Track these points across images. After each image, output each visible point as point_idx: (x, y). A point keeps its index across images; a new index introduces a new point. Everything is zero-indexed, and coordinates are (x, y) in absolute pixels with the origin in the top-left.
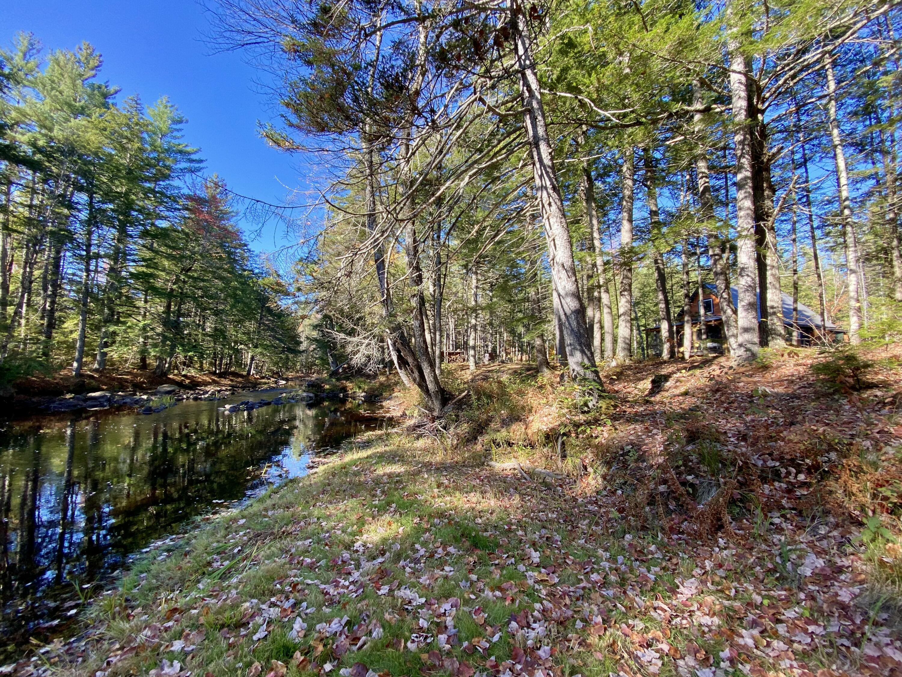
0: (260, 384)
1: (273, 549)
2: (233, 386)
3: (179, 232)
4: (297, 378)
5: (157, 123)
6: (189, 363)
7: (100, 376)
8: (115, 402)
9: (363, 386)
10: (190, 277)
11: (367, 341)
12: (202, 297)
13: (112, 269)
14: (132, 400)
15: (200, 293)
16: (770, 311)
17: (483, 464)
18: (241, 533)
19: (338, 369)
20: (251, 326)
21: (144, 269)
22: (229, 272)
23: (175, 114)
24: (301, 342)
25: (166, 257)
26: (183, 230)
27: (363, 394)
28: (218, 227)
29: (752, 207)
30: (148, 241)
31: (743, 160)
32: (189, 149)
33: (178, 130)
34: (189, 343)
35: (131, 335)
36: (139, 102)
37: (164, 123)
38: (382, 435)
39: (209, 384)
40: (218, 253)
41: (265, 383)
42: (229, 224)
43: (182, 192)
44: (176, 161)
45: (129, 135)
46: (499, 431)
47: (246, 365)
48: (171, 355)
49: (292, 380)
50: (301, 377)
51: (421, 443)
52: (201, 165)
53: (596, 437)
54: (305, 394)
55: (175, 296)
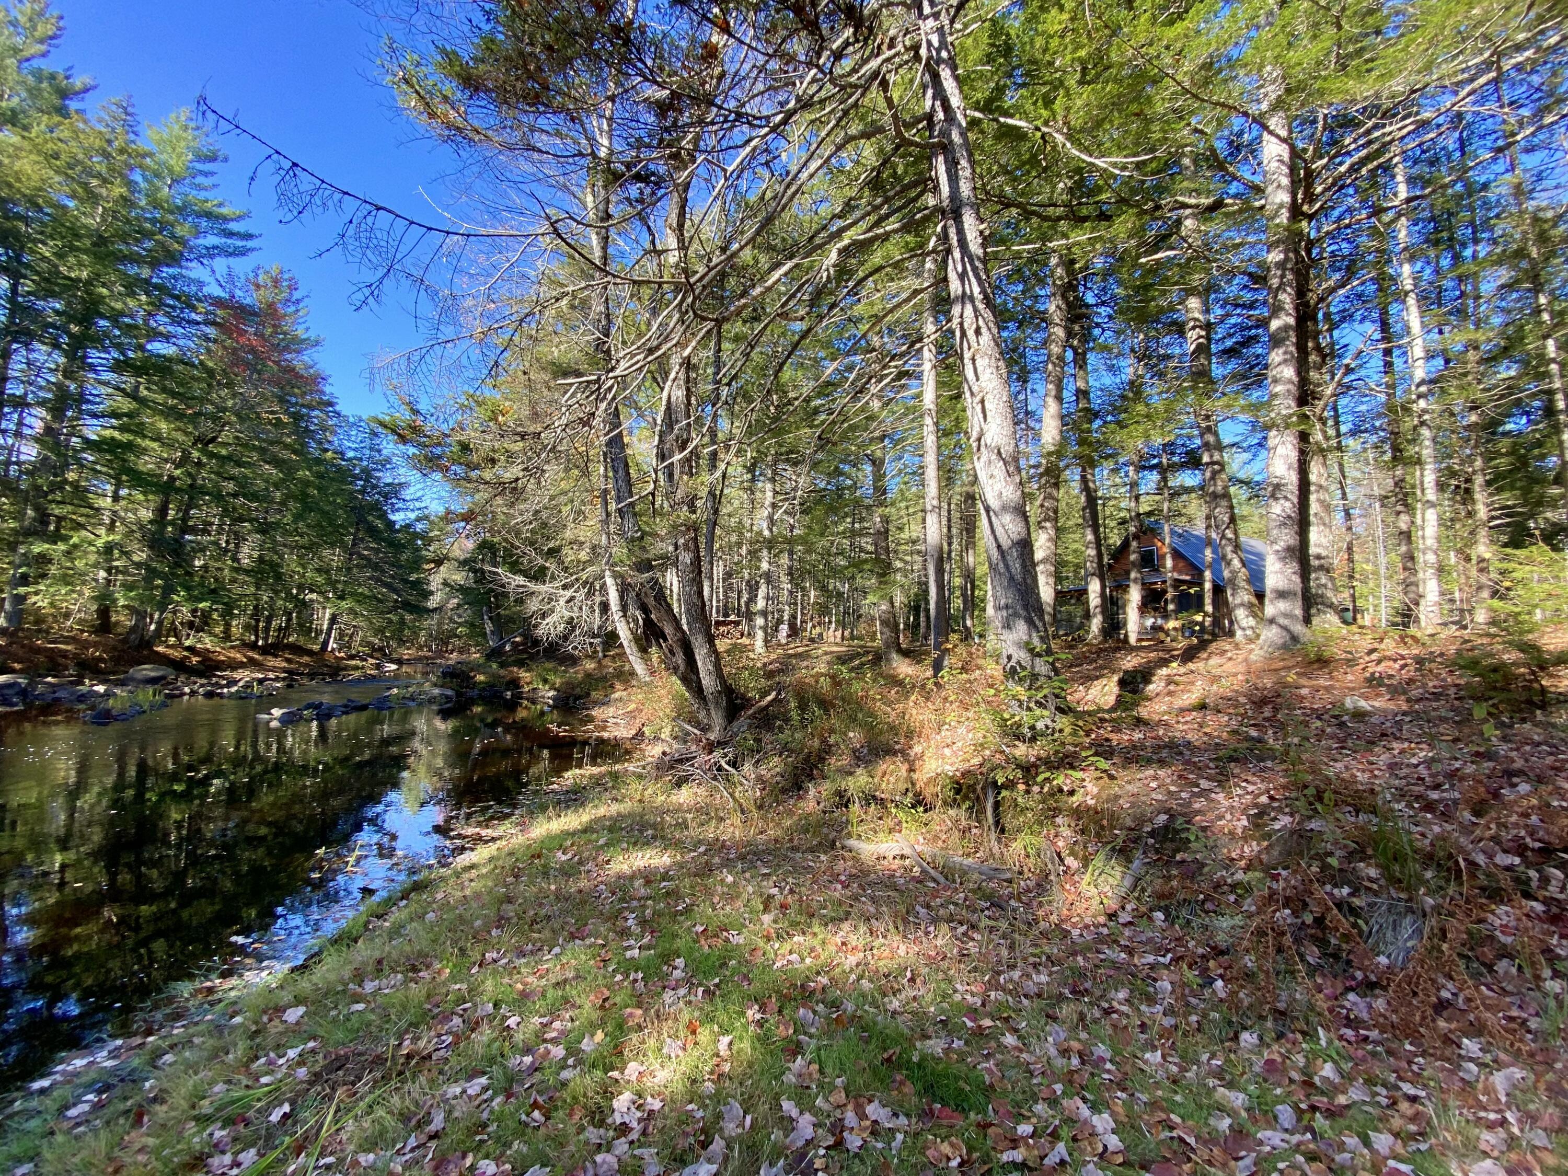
0: (346, 668)
1: (380, 1112)
2: (290, 672)
3: (193, 365)
4: (419, 659)
5: (164, 157)
6: (201, 624)
7: (10, 644)
8: (37, 697)
9: (551, 677)
10: (211, 455)
11: (569, 593)
12: (235, 495)
13: (48, 430)
14: (72, 694)
15: (231, 486)
16: (1315, 563)
17: (833, 845)
18: (292, 1053)
19: (504, 645)
20: (334, 557)
21: (116, 434)
22: (295, 452)
23: (205, 144)
24: (432, 593)
25: (162, 413)
26: (202, 363)
27: (552, 693)
28: (277, 363)
29: (1295, 379)
30: (128, 381)
31: (1282, 296)
32: (224, 211)
33: (206, 174)
34: (202, 584)
35: (79, 564)
36: (130, 109)
37: (179, 156)
38: (602, 776)
39: (242, 665)
40: (273, 412)
41: (356, 668)
42: (300, 361)
43: (206, 290)
44: (198, 234)
45: (104, 171)
46: (851, 774)
47: (318, 632)
48: (162, 608)
49: (409, 662)
50: (427, 658)
51: (685, 796)
52: (250, 244)
53: (1072, 793)
54: (436, 691)
55: (178, 490)
